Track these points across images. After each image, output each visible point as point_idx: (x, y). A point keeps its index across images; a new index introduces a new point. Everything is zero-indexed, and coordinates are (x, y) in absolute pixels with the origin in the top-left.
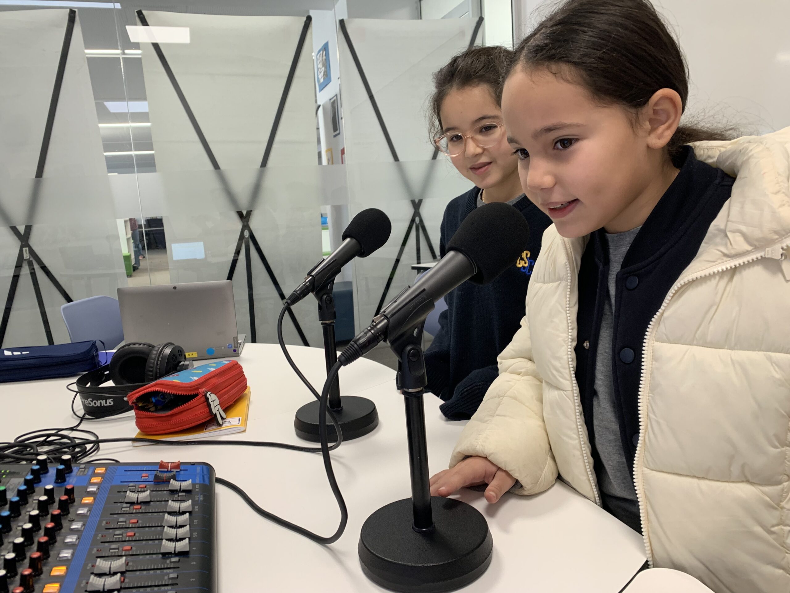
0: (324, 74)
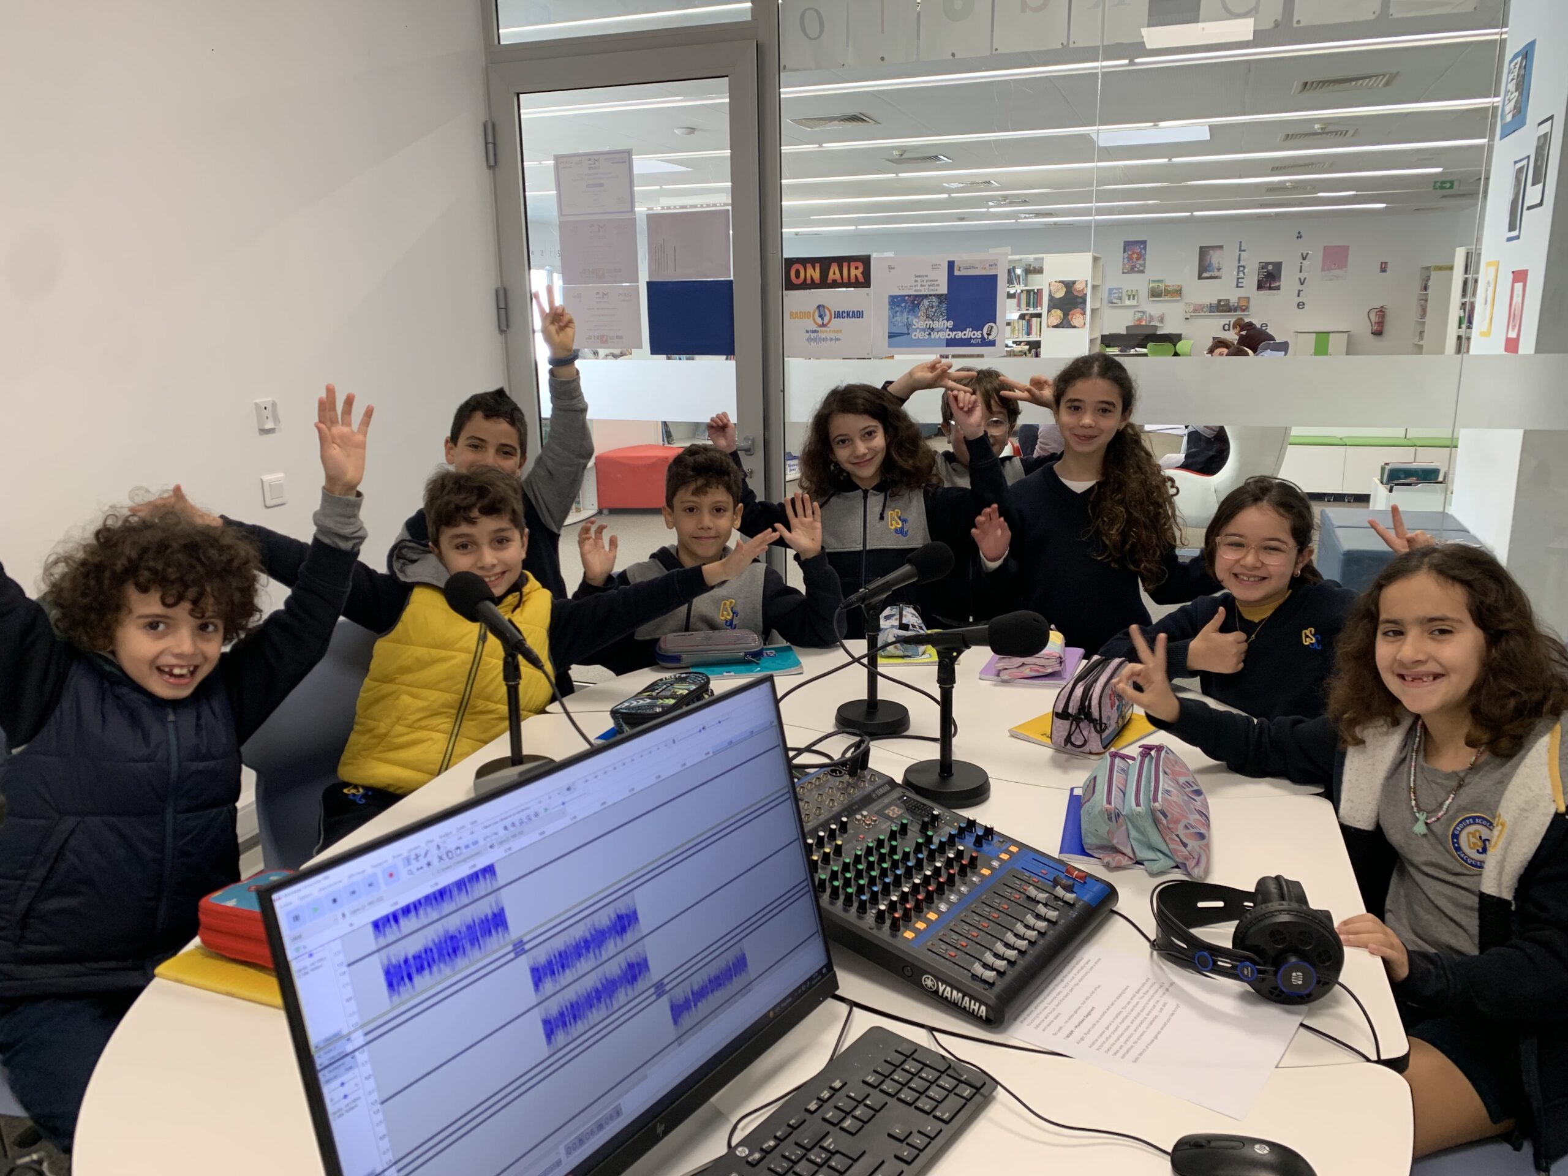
0: (1515, 107)
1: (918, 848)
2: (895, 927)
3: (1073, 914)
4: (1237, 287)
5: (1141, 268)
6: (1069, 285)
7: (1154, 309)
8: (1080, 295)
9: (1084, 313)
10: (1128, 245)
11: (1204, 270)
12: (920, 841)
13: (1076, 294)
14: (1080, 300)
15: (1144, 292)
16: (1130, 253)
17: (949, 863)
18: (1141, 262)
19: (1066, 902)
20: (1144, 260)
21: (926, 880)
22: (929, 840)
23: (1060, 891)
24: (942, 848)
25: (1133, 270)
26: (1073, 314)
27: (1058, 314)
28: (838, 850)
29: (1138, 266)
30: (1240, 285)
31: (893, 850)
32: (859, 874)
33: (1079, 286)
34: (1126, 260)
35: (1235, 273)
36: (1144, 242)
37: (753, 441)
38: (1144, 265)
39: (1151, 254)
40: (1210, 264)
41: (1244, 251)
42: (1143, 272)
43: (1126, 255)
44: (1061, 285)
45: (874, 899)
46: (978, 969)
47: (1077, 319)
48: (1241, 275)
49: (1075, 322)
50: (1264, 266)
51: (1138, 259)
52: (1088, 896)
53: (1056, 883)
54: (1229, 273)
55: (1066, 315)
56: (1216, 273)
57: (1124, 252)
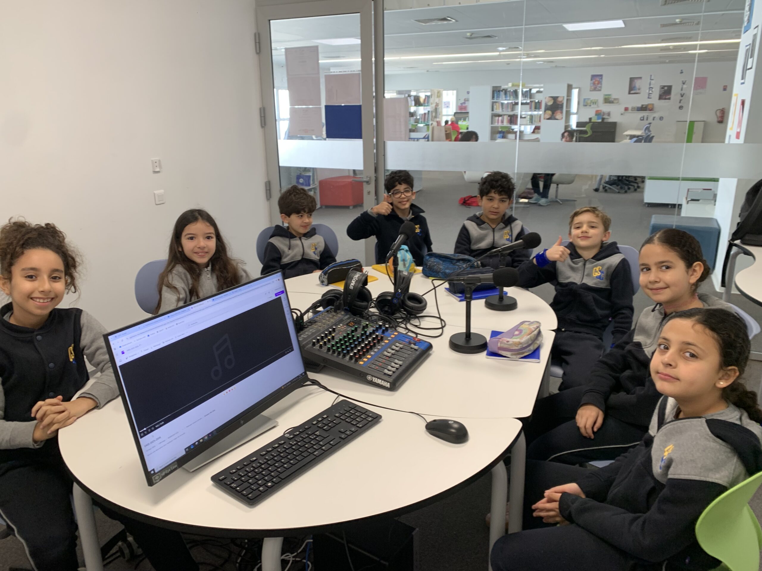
1: (362, 335)
2: (356, 361)
3: (418, 353)
4: (649, 98)
5: (599, 89)
6: (555, 99)
7: (605, 108)
8: (560, 103)
9: (562, 113)
10: (593, 77)
11: (632, 89)
12: (363, 332)
13: (558, 103)
14: (560, 106)
15: (601, 100)
16: (594, 81)
17: (374, 339)
18: (599, 85)
19: (415, 349)
20: (601, 84)
21: (366, 345)
22: (366, 332)
23: (413, 346)
24: (371, 334)
25: (595, 89)
26: (557, 113)
27: (549, 112)
28: (333, 337)
29: (598, 87)
30: (650, 97)
31: (353, 336)
32: (342, 345)
33: (560, 99)
34: (592, 85)
35: (648, 91)
36: (601, 76)
37: (370, 178)
38: (601, 87)
39: (605, 81)
40: (635, 87)
41: (653, 80)
42: (600, 90)
43: (592, 82)
44: (551, 99)
45: (348, 352)
46: (386, 371)
47: (558, 116)
48: (651, 92)
49: (557, 117)
50: (663, 87)
51: (598, 84)
52: (423, 347)
53: (410, 343)
54: (645, 91)
55: (553, 113)
56: (638, 91)
57: (591, 80)
